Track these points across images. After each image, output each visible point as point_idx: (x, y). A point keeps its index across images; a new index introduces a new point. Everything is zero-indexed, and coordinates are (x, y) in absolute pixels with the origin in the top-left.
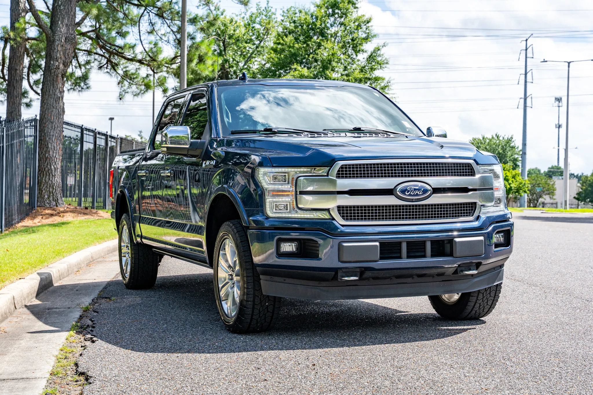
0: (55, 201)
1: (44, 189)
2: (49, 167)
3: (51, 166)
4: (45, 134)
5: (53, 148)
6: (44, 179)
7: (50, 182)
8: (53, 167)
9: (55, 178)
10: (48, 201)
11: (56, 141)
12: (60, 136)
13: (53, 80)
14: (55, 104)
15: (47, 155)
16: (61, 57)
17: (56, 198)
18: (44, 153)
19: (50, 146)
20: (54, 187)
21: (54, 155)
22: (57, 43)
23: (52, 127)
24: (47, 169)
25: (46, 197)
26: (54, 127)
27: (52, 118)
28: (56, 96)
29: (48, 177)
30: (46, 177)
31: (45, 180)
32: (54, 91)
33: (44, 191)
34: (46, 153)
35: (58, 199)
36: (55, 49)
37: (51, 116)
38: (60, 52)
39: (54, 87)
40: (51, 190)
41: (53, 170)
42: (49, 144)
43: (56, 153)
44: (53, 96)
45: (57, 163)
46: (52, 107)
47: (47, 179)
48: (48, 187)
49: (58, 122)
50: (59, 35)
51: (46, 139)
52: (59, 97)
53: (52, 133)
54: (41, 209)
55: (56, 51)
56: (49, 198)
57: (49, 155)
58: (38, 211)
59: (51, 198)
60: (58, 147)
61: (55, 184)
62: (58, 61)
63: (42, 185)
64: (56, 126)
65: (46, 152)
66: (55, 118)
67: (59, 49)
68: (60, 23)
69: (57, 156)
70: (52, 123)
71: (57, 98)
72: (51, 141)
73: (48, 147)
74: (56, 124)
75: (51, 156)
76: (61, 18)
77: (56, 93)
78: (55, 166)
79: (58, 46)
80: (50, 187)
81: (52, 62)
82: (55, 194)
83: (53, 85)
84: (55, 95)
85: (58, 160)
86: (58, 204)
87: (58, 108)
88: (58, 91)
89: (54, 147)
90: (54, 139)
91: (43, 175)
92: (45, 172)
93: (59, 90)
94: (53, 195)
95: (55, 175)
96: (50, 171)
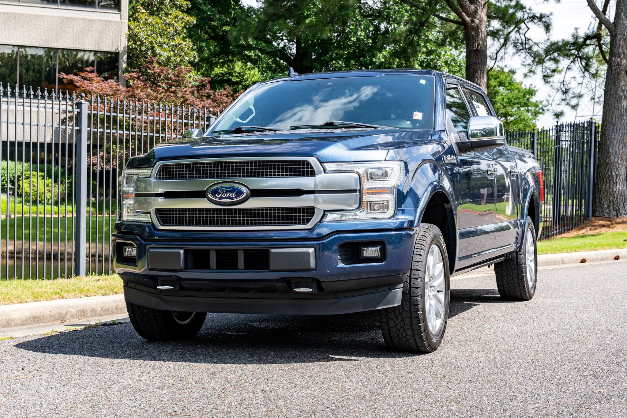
0: (616, 210)
1: (604, 198)
2: (610, 173)
3: (612, 173)
4: (606, 137)
5: (614, 152)
6: (604, 186)
7: (611, 190)
8: (614, 174)
9: (617, 185)
10: (607, 211)
11: (617, 145)
12: (623, 140)
13: (614, 78)
14: (616, 104)
15: (607, 160)
16: (624, 53)
17: (617, 208)
18: (605, 158)
19: (610, 151)
20: (615, 196)
21: (616, 160)
22: (619, 38)
23: (613, 130)
24: (607, 176)
25: (606, 206)
26: (615, 130)
27: (614, 120)
28: (617, 96)
29: (608, 184)
30: (606, 185)
31: (605, 188)
32: (615, 90)
33: (603, 200)
34: (606, 159)
35: (619, 209)
36: (616, 43)
37: (612, 117)
38: (622, 47)
39: (615, 86)
40: (611, 198)
41: (615, 177)
42: (610, 149)
43: (618, 158)
44: (615, 95)
45: (619, 169)
46: (613, 108)
47: (607, 187)
48: (608, 195)
49: (621, 123)
50: (621, 28)
51: (606, 142)
52: (622, 97)
53: (613, 137)
54: (596, 220)
55: (618, 46)
56: (609, 206)
57: (610, 160)
58: (592, 221)
59: (611, 208)
60: (621, 152)
61: (617, 193)
62: (620, 57)
63: (602, 194)
64: (618, 128)
65: (606, 157)
66: (617, 119)
67: (621, 44)
68: (622, 14)
69: (619, 162)
70: (613, 125)
71: (619, 97)
72: (612, 145)
73: (608, 152)
74: (618, 126)
75: (612, 161)
76: (624, 10)
77: (618, 92)
78: (617, 173)
79: (620, 40)
80: (610, 195)
81: (613, 59)
82: (616, 203)
83: (615, 83)
84: (616, 94)
85: (620, 166)
86: (619, 214)
87: (620, 108)
88: (619, 89)
89: (616, 151)
90: (615, 142)
91: (603, 183)
92: (605, 179)
93: (622, 89)
94: (614, 204)
95: (617, 182)
96: (610, 178)
